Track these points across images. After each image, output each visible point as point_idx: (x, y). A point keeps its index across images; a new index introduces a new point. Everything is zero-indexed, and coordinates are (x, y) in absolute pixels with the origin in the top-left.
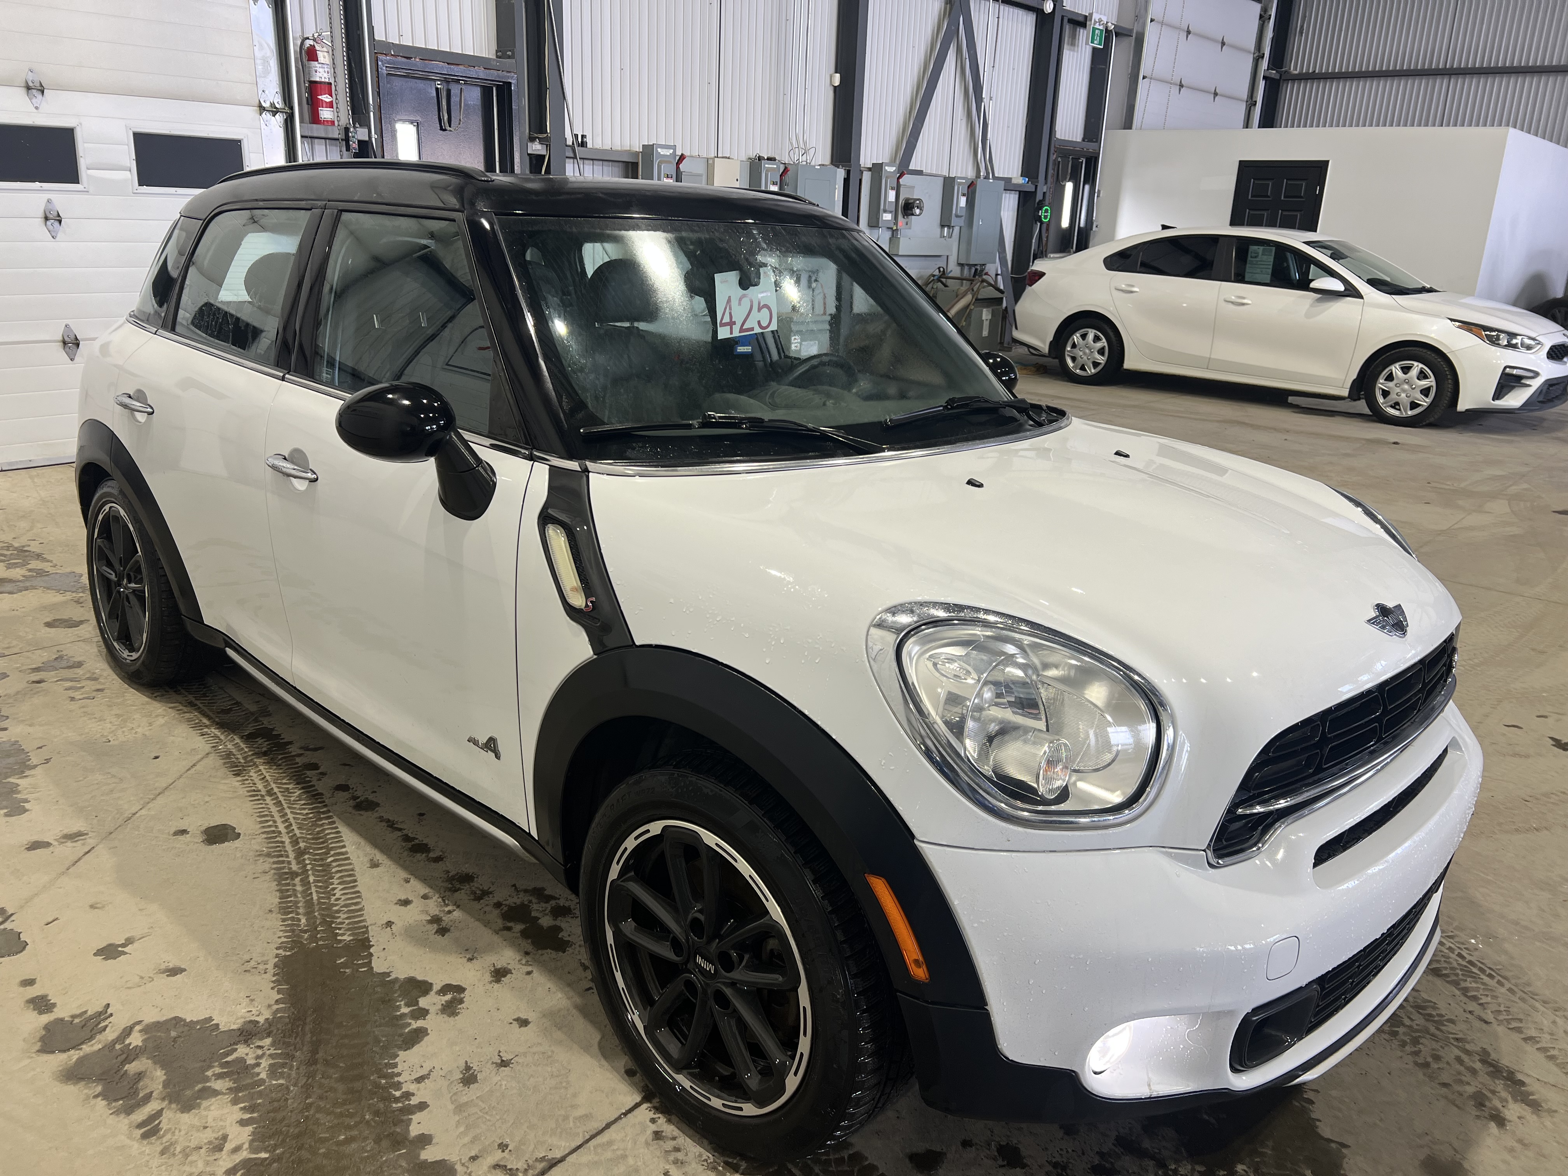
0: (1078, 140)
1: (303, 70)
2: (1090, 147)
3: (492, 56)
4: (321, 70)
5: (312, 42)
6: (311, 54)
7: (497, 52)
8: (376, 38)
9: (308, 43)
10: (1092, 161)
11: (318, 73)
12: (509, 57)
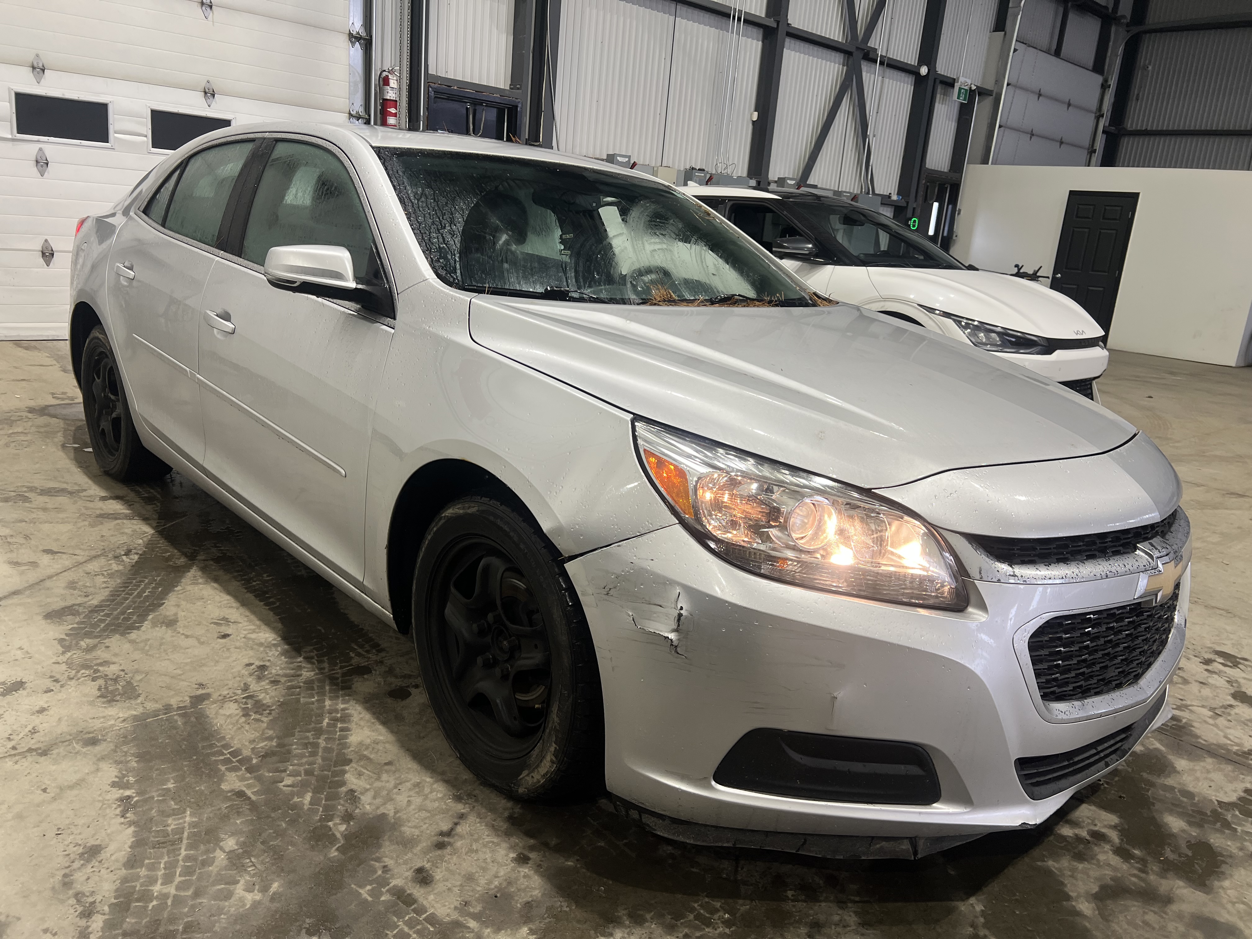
0: (946, 170)
1: (380, 92)
2: (953, 177)
3: (508, 88)
4: (390, 92)
5: (386, 73)
6: (386, 81)
7: (510, 85)
8: (430, 72)
9: (384, 74)
10: (956, 188)
11: (389, 94)
12: (518, 89)
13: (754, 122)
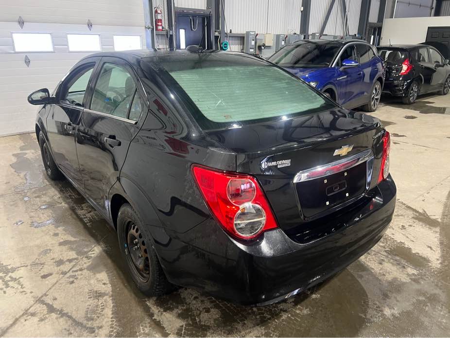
0: (376, 22)
1: (156, 16)
2: (379, 24)
3: (206, 9)
5: (156, 8)
6: (156, 12)
8: (175, 6)
10: (380, 29)
11: (159, 17)
12: (210, 9)
13: (302, 11)
